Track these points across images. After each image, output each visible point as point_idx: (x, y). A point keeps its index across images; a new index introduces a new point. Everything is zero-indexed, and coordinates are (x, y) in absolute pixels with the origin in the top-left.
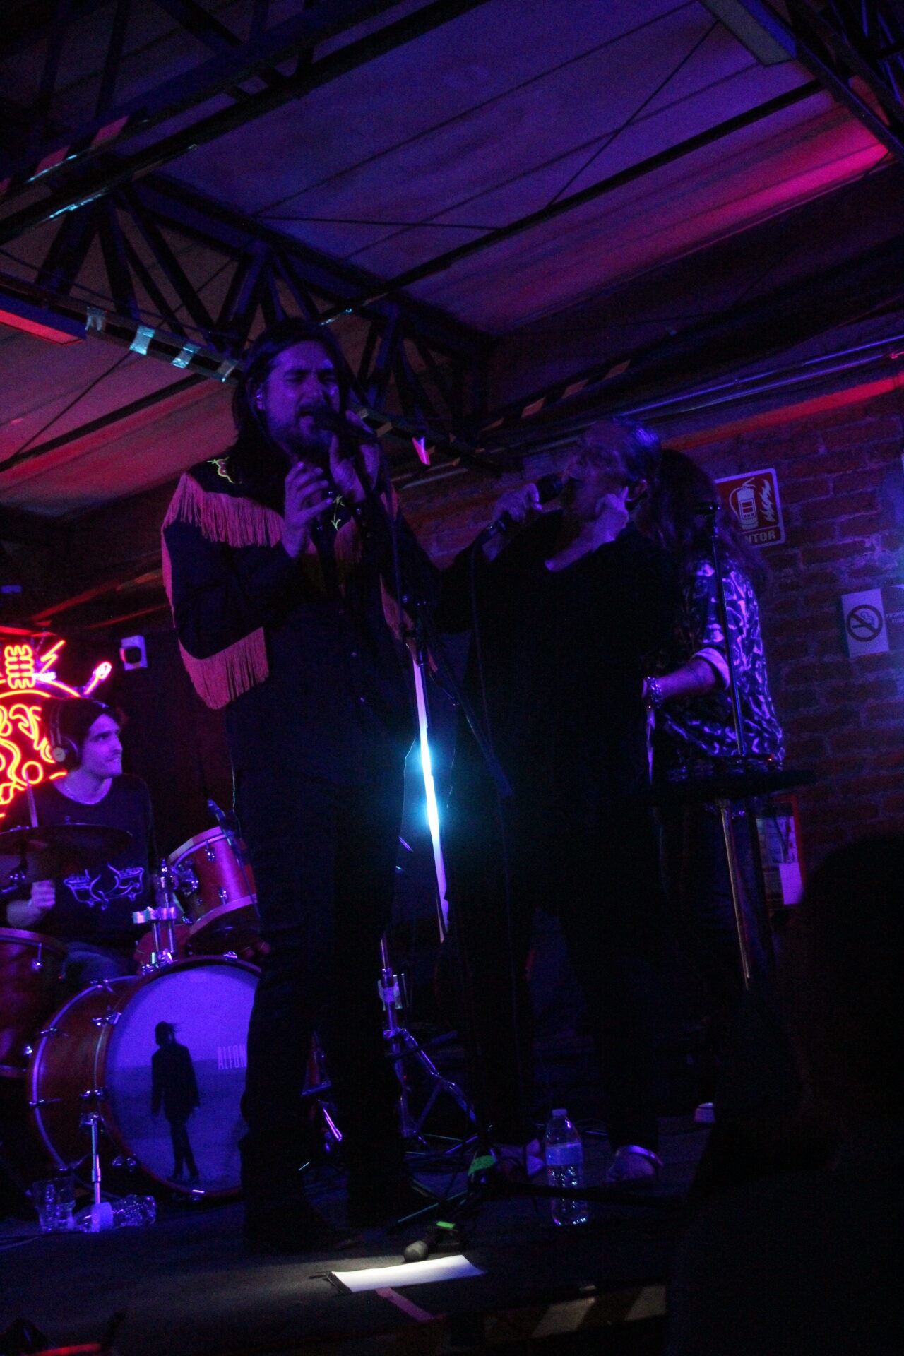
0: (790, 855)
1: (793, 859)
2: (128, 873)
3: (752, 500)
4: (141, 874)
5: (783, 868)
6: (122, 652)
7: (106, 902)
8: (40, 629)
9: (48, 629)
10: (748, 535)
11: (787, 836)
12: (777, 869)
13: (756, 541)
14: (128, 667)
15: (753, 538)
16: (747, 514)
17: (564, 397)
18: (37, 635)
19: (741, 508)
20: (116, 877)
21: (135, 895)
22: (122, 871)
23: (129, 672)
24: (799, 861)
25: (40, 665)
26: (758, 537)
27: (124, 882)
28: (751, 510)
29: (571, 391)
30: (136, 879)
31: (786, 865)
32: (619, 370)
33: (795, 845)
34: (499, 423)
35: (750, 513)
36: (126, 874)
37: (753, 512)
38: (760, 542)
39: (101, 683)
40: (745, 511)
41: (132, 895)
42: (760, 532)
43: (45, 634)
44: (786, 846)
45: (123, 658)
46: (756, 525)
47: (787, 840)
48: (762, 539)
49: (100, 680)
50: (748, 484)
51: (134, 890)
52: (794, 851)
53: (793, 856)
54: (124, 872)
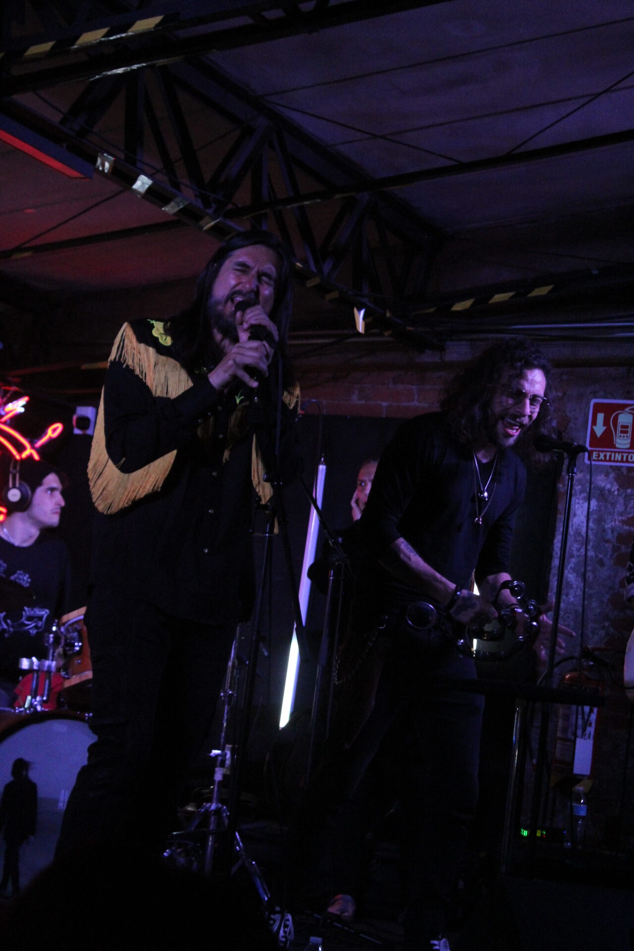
0: (587, 732)
1: (589, 737)
2: (35, 612)
3: (629, 425)
4: (45, 616)
5: (579, 741)
6: (75, 417)
7: (10, 631)
8: (10, 384)
9: (17, 385)
10: (619, 452)
11: (589, 716)
12: (574, 743)
13: (625, 459)
14: (77, 431)
15: (622, 457)
16: (622, 435)
17: (492, 301)
18: (7, 388)
19: (619, 429)
20: (24, 613)
21: (35, 631)
22: (30, 609)
23: (77, 435)
24: (594, 739)
25: (3, 413)
26: (627, 457)
27: (30, 618)
28: (626, 432)
29: (499, 298)
30: (40, 618)
31: (582, 740)
32: (542, 291)
33: (593, 725)
34: (432, 310)
35: (625, 435)
36: (32, 612)
37: (628, 435)
38: (627, 461)
39: (51, 440)
40: (622, 432)
41: (33, 630)
42: (629, 453)
43: (14, 388)
44: (586, 723)
45: (74, 423)
46: (628, 446)
47: (588, 720)
48: (629, 459)
49: (50, 438)
50: (631, 409)
51: (36, 627)
52: (591, 730)
53: (590, 734)
54: (32, 610)
